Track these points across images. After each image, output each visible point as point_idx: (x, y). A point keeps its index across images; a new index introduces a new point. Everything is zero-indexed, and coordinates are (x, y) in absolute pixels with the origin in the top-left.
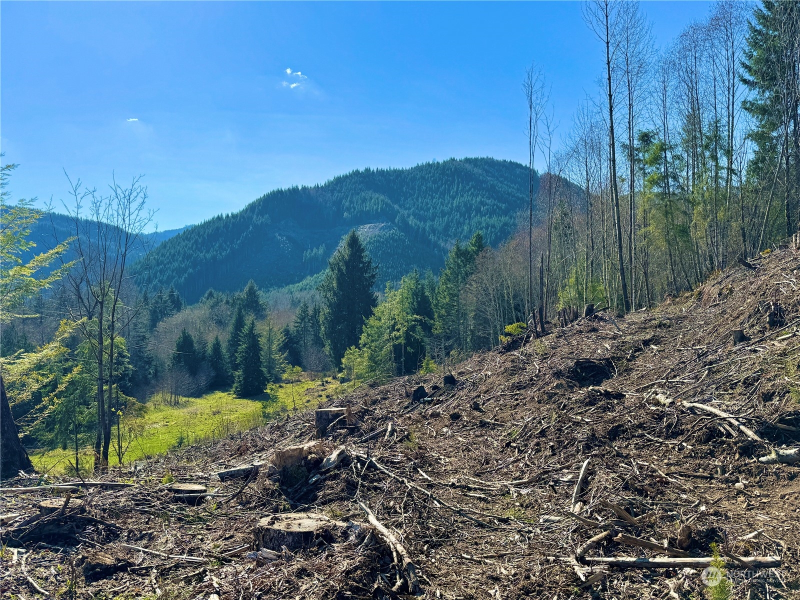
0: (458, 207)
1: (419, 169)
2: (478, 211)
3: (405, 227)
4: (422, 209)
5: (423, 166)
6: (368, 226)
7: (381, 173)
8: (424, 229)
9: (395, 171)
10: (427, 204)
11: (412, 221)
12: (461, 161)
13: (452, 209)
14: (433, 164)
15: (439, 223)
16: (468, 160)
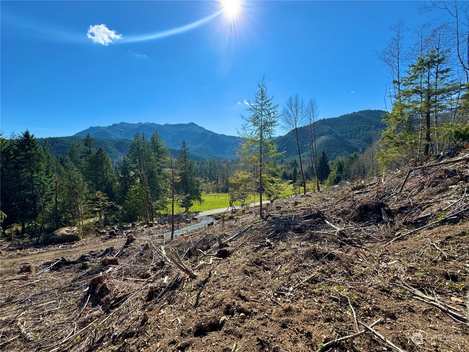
0: (356, 128)
1: (342, 117)
2: (363, 129)
3: (336, 136)
4: (342, 130)
5: (343, 116)
6: (324, 137)
7: (329, 119)
8: (343, 137)
9: (333, 118)
10: (344, 128)
11: (339, 134)
12: (357, 112)
13: (353, 129)
14: (347, 115)
15: (348, 134)
16: (360, 112)
